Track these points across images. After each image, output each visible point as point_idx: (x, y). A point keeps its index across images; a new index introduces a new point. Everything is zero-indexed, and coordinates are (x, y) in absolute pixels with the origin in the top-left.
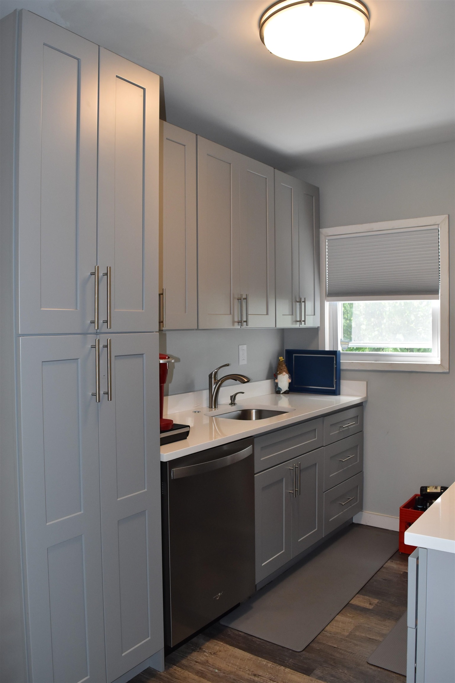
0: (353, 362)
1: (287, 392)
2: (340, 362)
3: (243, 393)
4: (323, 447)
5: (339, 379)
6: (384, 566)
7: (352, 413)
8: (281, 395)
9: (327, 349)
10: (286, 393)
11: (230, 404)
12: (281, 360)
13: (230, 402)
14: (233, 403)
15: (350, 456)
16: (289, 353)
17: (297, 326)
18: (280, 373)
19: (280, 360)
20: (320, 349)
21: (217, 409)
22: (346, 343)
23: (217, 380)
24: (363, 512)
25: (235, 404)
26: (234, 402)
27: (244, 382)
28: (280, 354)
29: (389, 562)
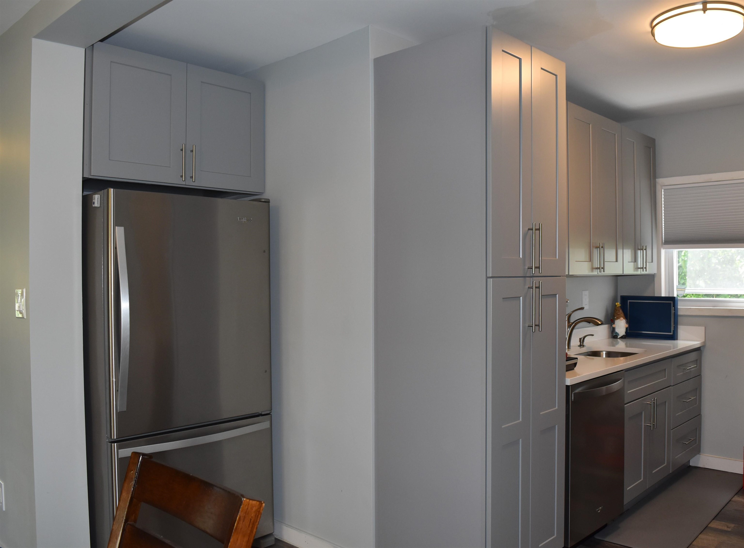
0: (690, 308)
1: (624, 337)
2: (677, 308)
3: (593, 335)
4: (671, 387)
5: (676, 324)
6: (732, 500)
7: (693, 356)
8: (618, 340)
9: (663, 295)
10: (622, 337)
11: (579, 346)
12: (618, 306)
13: (579, 344)
14: (581, 345)
15: (691, 398)
16: (624, 299)
17: (639, 272)
18: (618, 318)
19: (616, 306)
20: (656, 295)
21: (570, 349)
22: (683, 290)
24: (700, 454)
25: (583, 346)
26: (583, 344)
27: (598, 325)
28: (614, 300)
29: (736, 496)
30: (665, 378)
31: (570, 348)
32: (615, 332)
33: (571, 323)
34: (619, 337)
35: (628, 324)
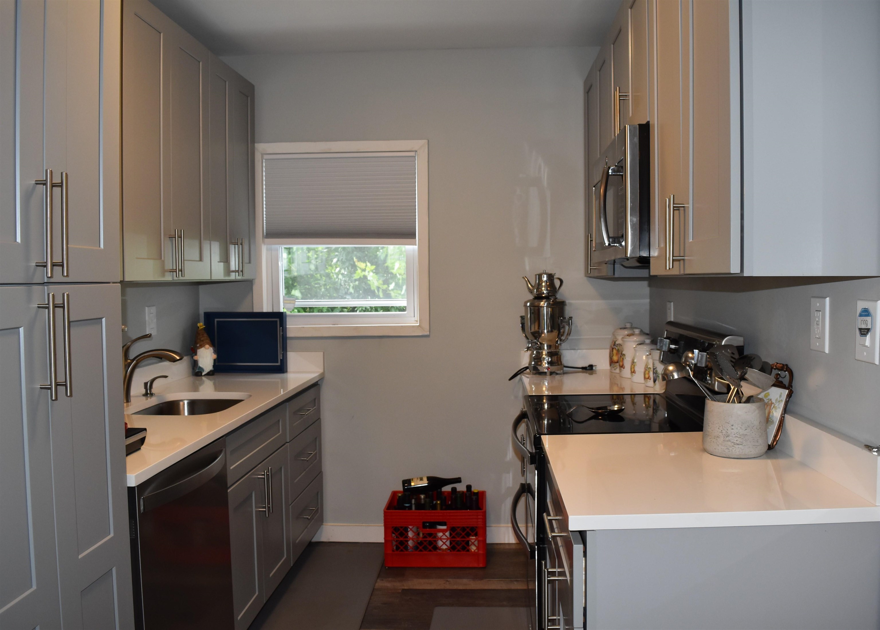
0: (303, 327)
1: (211, 373)
2: (286, 328)
4: (287, 444)
5: (285, 350)
7: (311, 395)
8: (203, 378)
9: (265, 310)
10: (209, 374)
11: (144, 395)
12: (200, 328)
13: (143, 391)
14: (148, 393)
15: (312, 454)
16: (209, 316)
17: (234, 277)
18: (201, 346)
19: (198, 327)
20: (256, 310)
21: (130, 404)
22: (292, 302)
24: (323, 525)
25: (152, 394)
26: (150, 391)
27: (175, 361)
29: (378, 580)
30: (280, 434)
31: (129, 401)
32: (198, 367)
33: (129, 361)
34: (203, 374)
35: (216, 355)
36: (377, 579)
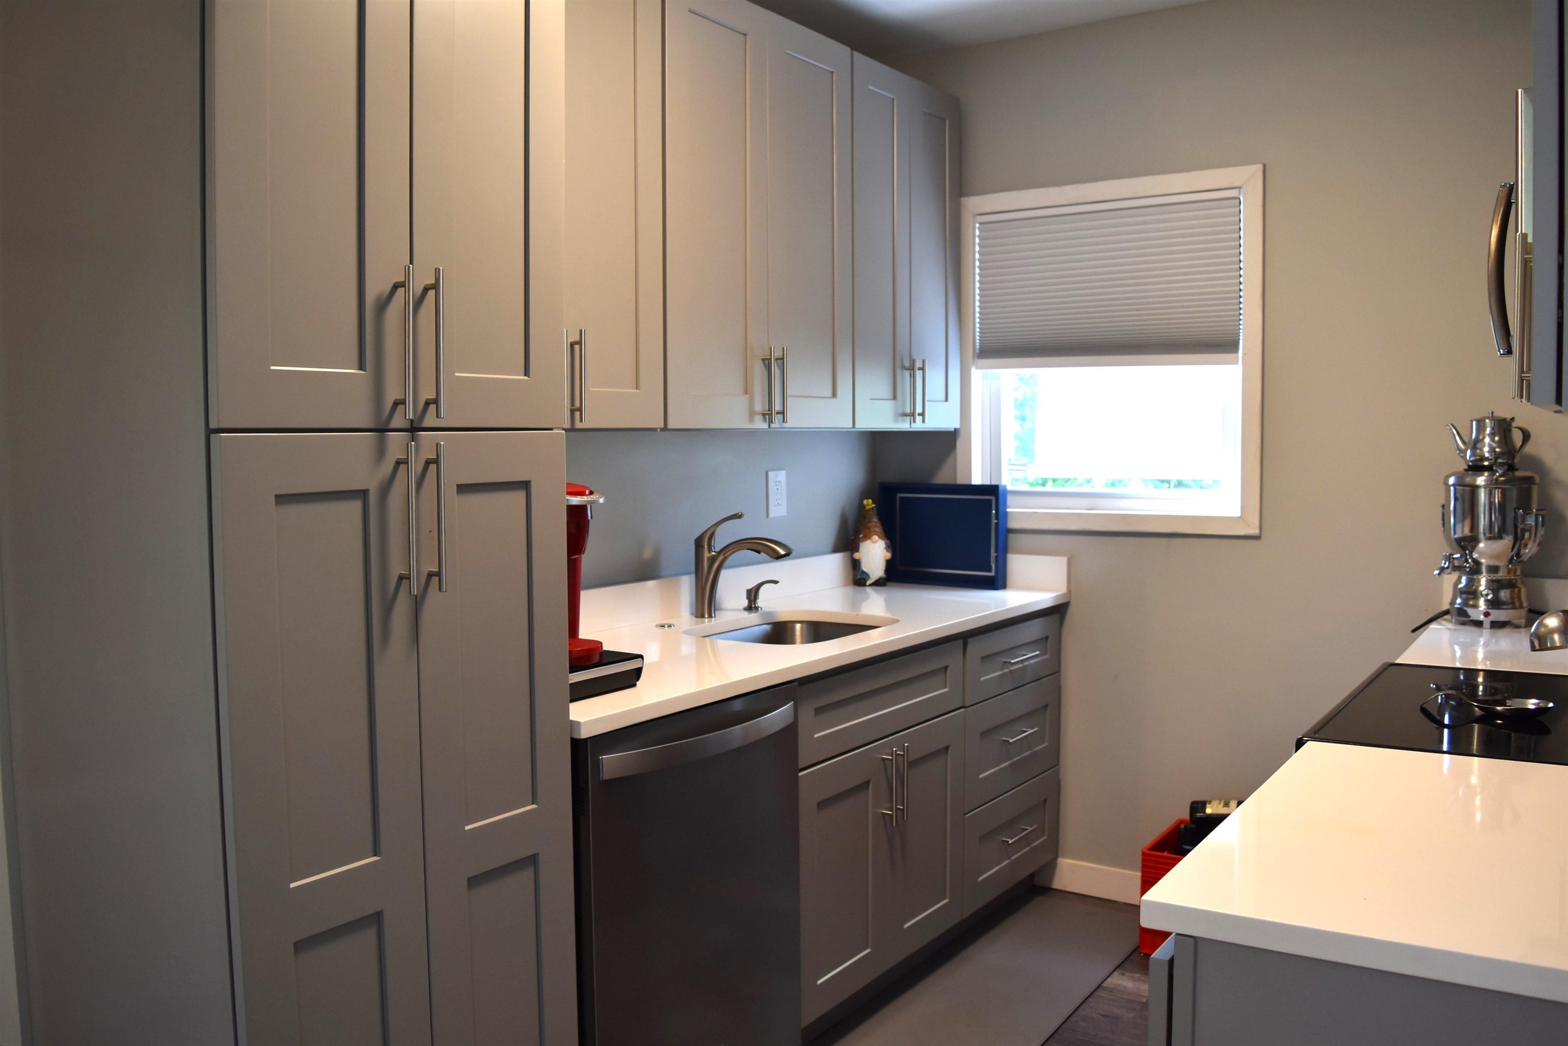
0: (1036, 513)
1: (881, 580)
2: (1006, 513)
3: (776, 582)
4: (964, 709)
5: (1003, 551)
6: (1103, 985)
7: (1034, 630)
8: (869, 590)
9: (977, 479)
10: (879, 583)
11: (745, 609)
12: (867, 508)
14: (752, 607)
15: (1026, 731)
16: (888, 492)
17: (904, 425)
18: (867, 537)
19: (864, 507)
20: (961, 481)
21: (713, 619)
22: (1021, 468)
23: (715, 552)
24: (1060, 860)
27: (779, 557)
28: (866, 493)
29: (1115, 973)
30: (947, 690)
31: (713, 615)
32: (860, 571)
33: (713, 553)
34: (868, 583)
35: (890, 553)
36: (1114, 971)
